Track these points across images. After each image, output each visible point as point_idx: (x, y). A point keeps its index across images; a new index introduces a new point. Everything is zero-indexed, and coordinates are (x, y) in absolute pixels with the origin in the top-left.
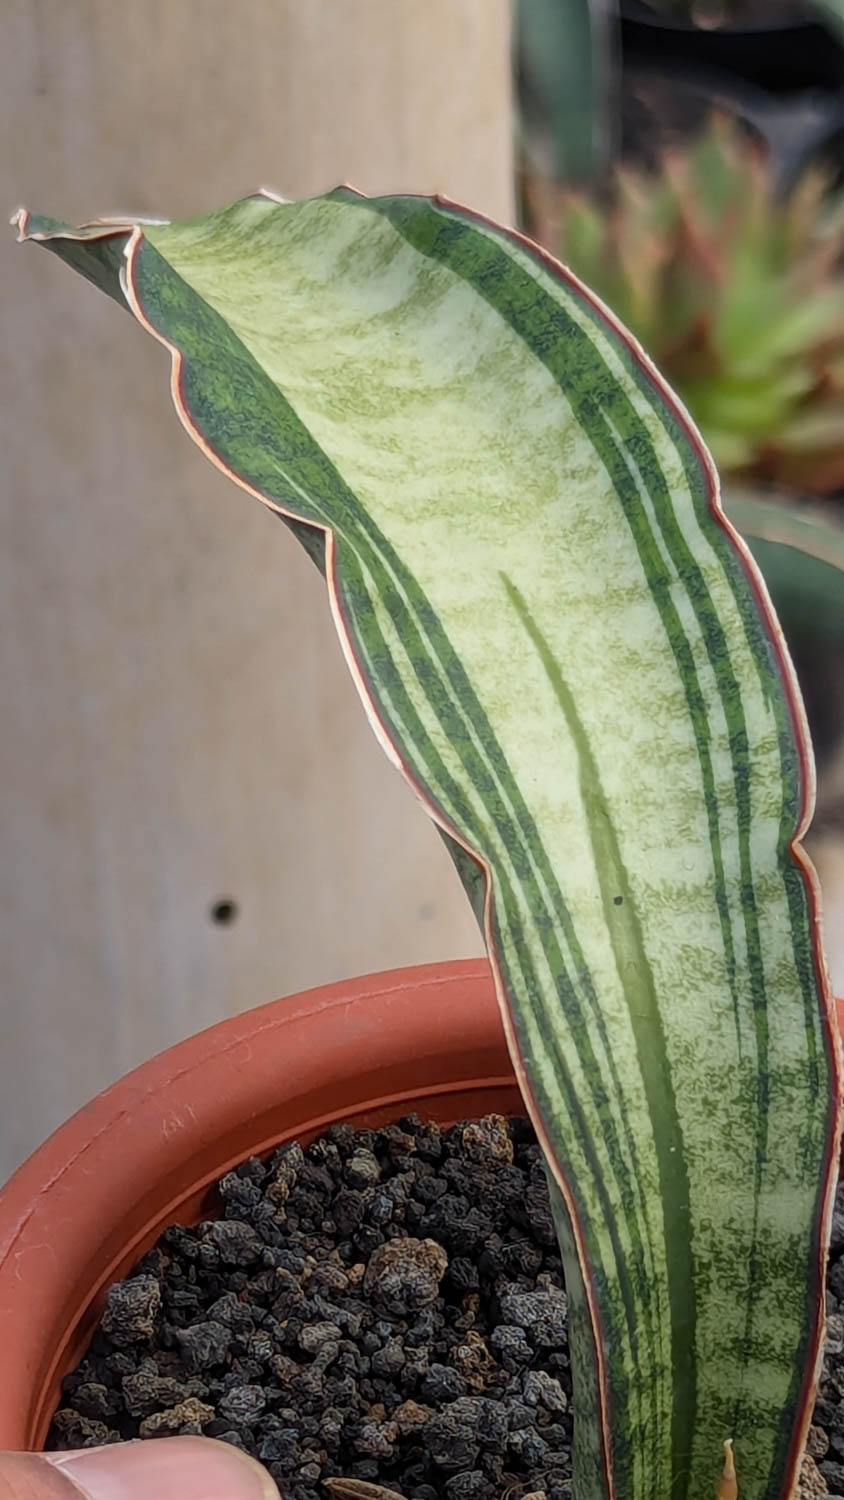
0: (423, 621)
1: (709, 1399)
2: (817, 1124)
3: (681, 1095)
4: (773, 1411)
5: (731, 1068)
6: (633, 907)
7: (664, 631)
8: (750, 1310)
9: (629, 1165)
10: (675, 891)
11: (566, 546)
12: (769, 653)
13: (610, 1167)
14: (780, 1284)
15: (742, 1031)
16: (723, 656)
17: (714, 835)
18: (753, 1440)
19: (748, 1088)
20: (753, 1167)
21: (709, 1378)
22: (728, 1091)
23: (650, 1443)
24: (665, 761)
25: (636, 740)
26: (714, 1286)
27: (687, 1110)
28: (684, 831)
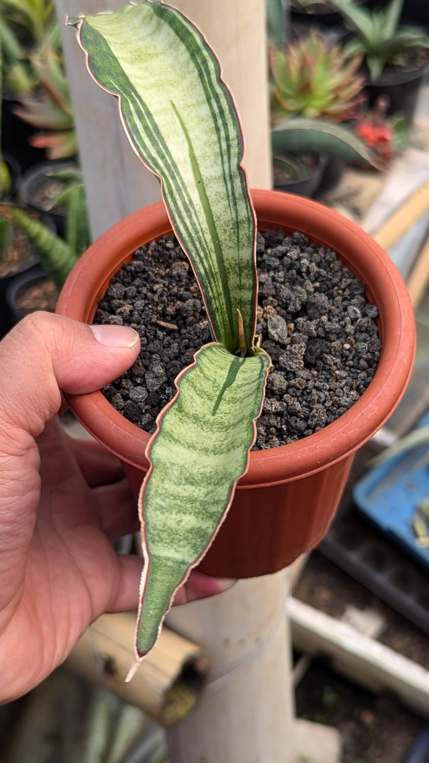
0: (148, 116)
1: (234, 299)
2: (251, 233)
3: (218, 228)
4: (249, 301)
5: (230, 221)
6: (203, 183)
7: (210, 112)
8: (240, 278)
9: (205, 246)
10: (214, 178)
11: (187, 92)
12: (235, 115)
13: (200, 249)
14: (246, 271)
15: (232, 211)
16: (223, 117)
17: (223, 163)
18: (245, 308)
19: (234, 225)
20: (237, 244)
21: (233, 294)
22: (229, 226)
23: (220, 311)
24: (210, 145)
25: (203, 140)
26: (231, 273)
27: (220, 232)
28: (215, 162)
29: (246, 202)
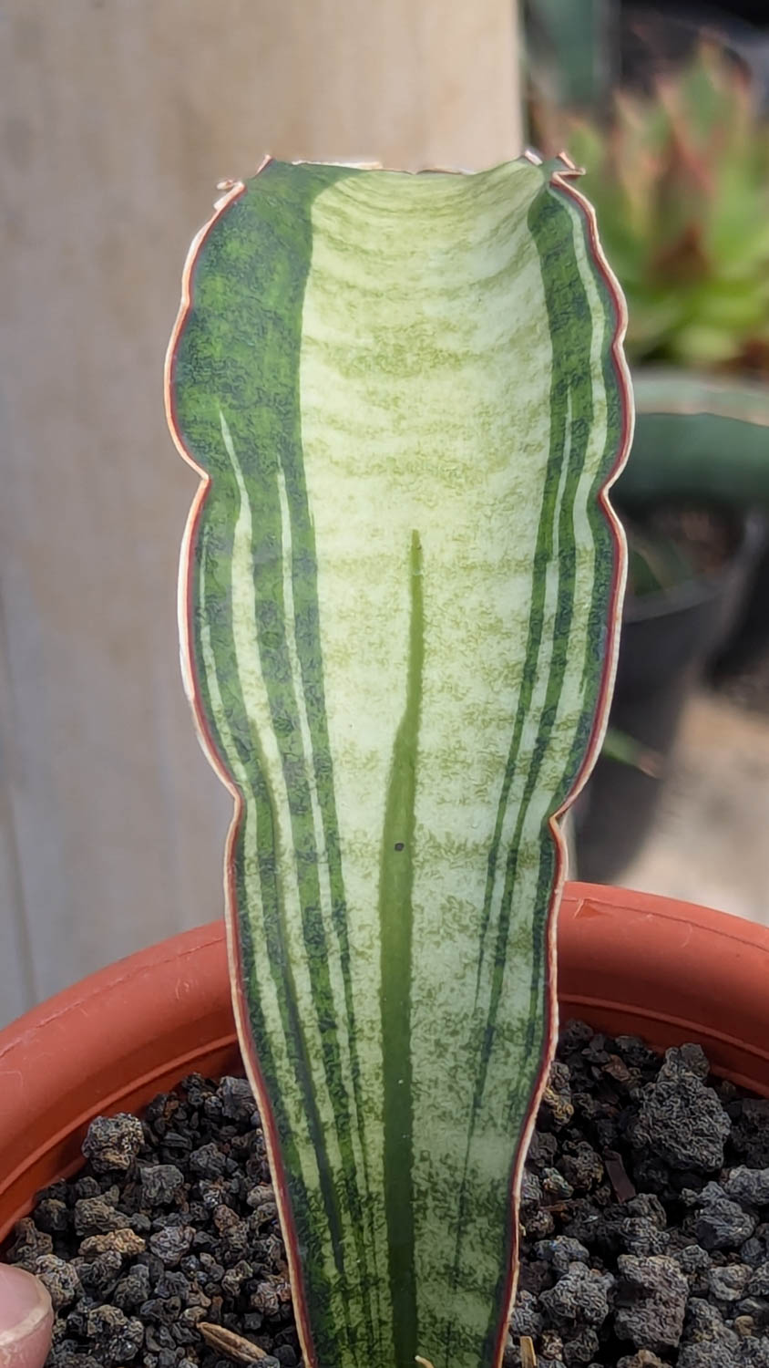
1: (427, 1315)
2: (525, 1081)
3: (417, 1033)
4: (477, 1338)
5: (466, 1016)
6: (411, 855)
7: (530, 603)
8: (459, 1243)
9: (349, 1087)
10: (456, 845)
11: (489, 513)
12: (602, 637)
13: (325, 1088)
14: (482, 1222)
15: (482, 984)
16: (564, 634)
17: (504, 799)
19: (476, 1037)
20: (470, 1110)
21: (427, 1297)
22: (460, 1037)
23: (364, 1345)
24: (486, 724)
25: (468, 701)
26: (429, 1212)
27: (420, 1048)
28: (481, 792)
29: (536, 965)
